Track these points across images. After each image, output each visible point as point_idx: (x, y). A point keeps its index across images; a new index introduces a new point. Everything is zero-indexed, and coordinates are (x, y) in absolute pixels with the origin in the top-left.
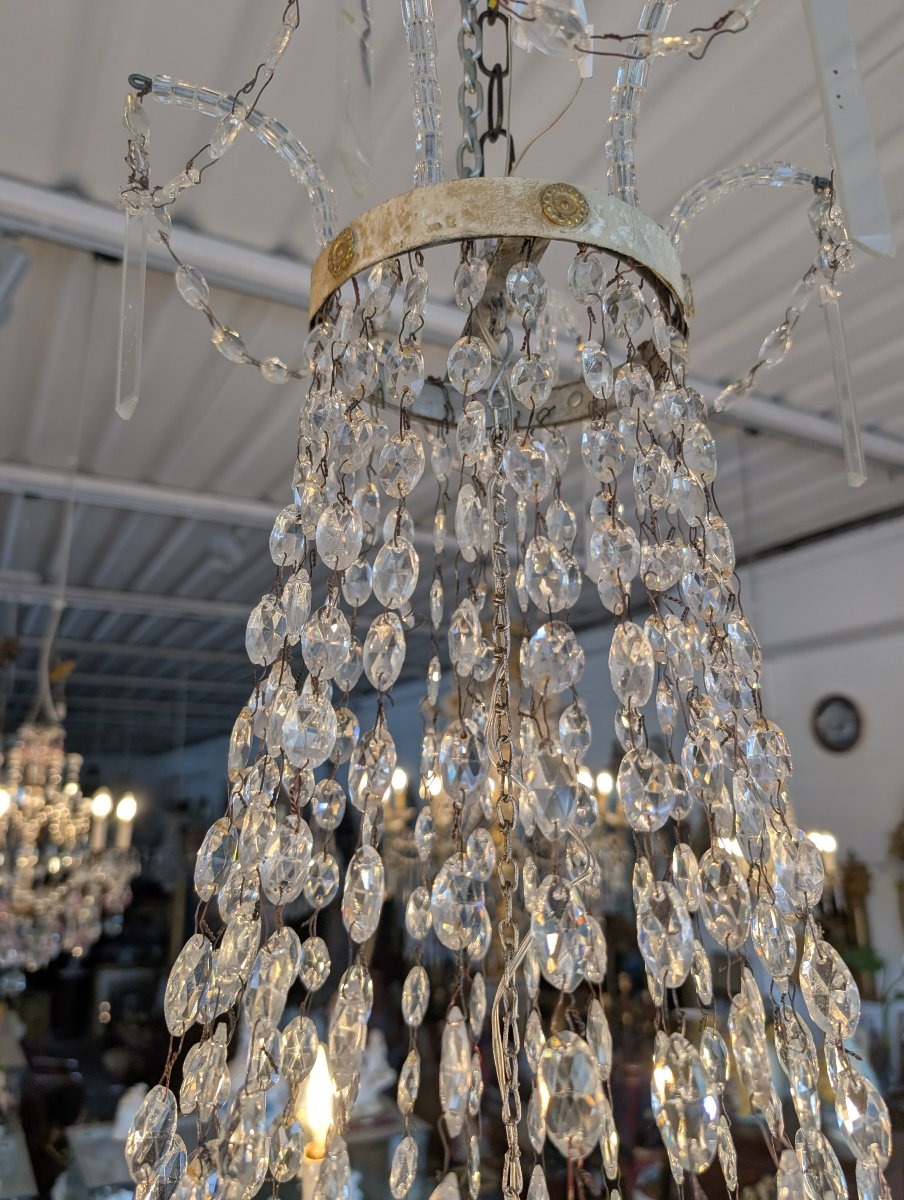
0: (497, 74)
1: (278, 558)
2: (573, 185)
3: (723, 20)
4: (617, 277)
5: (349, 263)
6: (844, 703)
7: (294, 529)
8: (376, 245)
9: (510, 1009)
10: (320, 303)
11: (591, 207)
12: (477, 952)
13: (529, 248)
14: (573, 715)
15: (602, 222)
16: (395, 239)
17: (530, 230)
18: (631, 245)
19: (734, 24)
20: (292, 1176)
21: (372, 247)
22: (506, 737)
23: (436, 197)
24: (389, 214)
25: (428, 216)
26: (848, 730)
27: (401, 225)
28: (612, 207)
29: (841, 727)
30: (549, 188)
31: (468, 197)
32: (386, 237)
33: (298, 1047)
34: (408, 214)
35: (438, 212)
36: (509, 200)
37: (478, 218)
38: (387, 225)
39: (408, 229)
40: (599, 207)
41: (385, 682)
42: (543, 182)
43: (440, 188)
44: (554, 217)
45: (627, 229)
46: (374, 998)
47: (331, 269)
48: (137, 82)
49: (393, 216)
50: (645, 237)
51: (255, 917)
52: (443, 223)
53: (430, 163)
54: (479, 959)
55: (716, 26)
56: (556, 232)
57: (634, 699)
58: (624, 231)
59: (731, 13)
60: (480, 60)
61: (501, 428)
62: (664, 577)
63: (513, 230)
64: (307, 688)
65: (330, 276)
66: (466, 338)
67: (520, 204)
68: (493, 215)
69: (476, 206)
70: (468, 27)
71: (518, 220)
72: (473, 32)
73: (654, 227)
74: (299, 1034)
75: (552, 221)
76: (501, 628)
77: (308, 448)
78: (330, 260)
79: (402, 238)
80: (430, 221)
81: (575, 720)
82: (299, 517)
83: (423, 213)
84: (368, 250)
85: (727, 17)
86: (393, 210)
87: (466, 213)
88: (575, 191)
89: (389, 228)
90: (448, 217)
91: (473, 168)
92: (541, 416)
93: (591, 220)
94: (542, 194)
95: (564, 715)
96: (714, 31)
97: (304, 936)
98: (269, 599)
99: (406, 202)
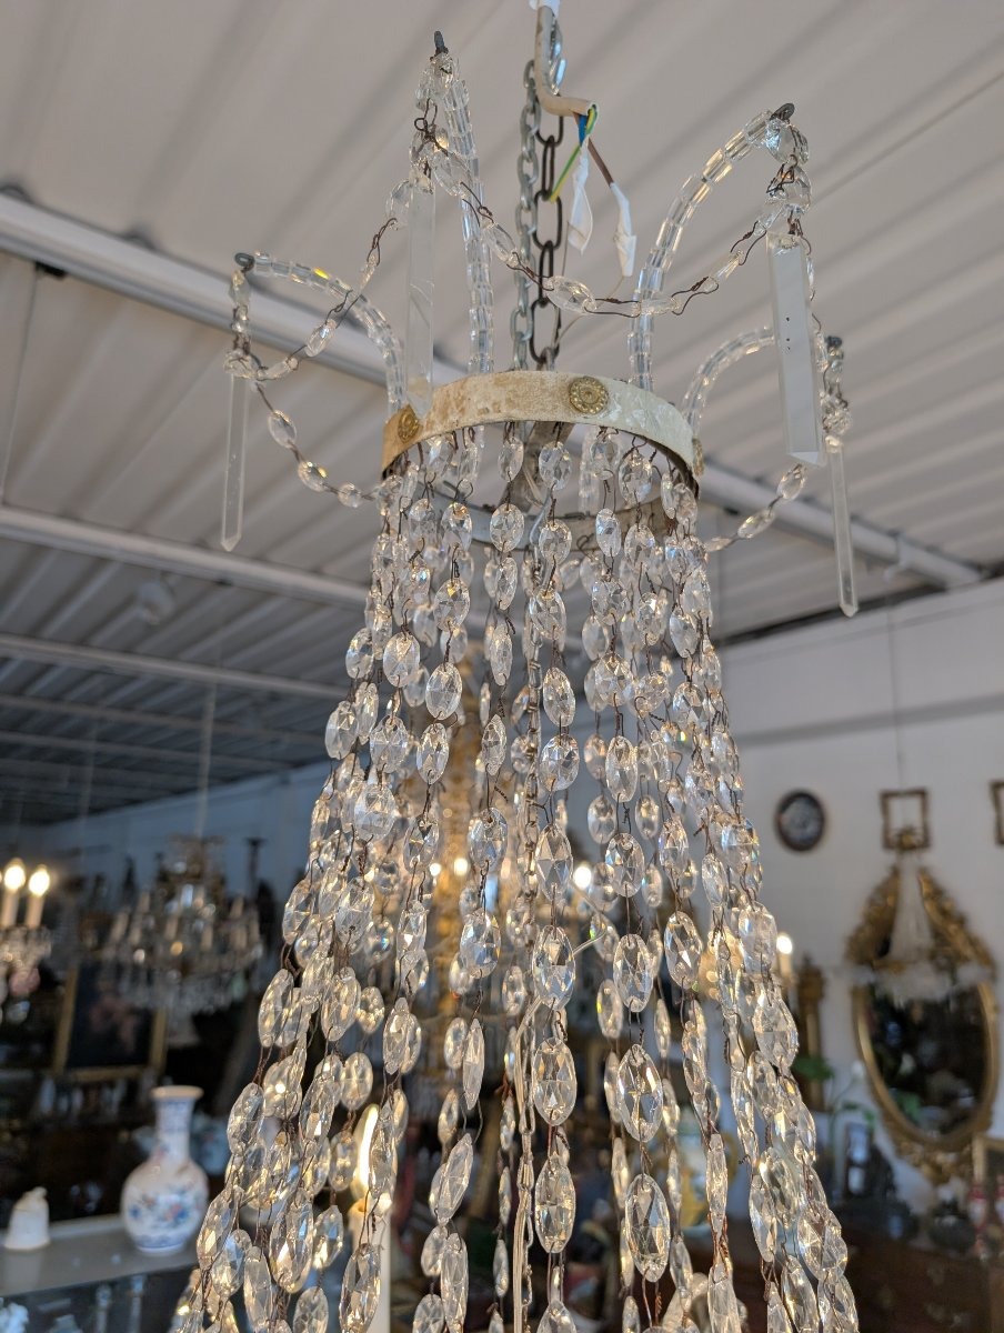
0: (549, 247)
1: (352, 672)
2: (597, 377)
3: (699, 284)
4: (632, 449)
5: (415, 433)
6: (810, 800)
7: (366, 649)
8: (437, 421)
9: (529, 1044)
10: (391, 461)
11: (611, 396)
12: (512, 1009)
13: (559, 430)
14: (600, 805)
15: (619, 408)
16: (453, 418)
17: (560, 417)
18: (643, 426)
19: (707, 287)
20: (346, 1186)
21: (433, 422)
22: (534, 823)
23: (486, 385)
24: (448, 396)
25: (479, 402)
26: (811, 829)
27: (458, 407)
28: (629, 394)
29: (804, 825)
30: (576, 381)
31: (510, 388)
32: (445, 417)
33: (355, 1078)
34: (463, 398)
35: (486, 399)
36: (544, 391)
37: (518, 405)
38: (446, 405)
39: (462, 410)
40: (618, 395)
41: (433, 777)
42: (572, 375)
43: (489, 378)
44: (580, 406)
45: (641, 412)
46: (422, 1042)
47: (401, 434)
48: (242, 259)
49: (451, 398)
50: (657, 417)
51: (330, 955)
52: (491, 409)
53: (482, 355)
54: (514, 1014)
55: (693, 288)
56: (579, 418)
57: (623, 795)
58: (638, 414)
59: (705, 279)
60: (535, 235)
61: (539, 562)
62: (652, 701)
63: (545, 417)
64: (373, 779)
65: (399, 439)
66: (505, 506)
67: (552, 394)
68: (530, 403)
69: (517, 396)
70: (525, 204)
71: (550, 408)
72: (529, 208)
73: (666, 406)
74: (356, 1067)
75: (577, 409)
76: (534, 731)
77: (379, 581)
78: (400, 427)
79: (457, 418)
80: (480, 406)
81: (602, 810)
82: (370, 639)
83: (475, 398)
84: (431, 424)
85: (702, 282)
86: (451, 393)
87: (509, 401)
88: (598, 383)
89: (447, 408)
90: (495, 404)
91: (524, 332)
92: (581, 542)
93: (610, 408)
94: (571, 386)
95: (592, 805)
96: (692, 293)
97: (363, 984)
98: (345, 706)
99: (462, 388)
